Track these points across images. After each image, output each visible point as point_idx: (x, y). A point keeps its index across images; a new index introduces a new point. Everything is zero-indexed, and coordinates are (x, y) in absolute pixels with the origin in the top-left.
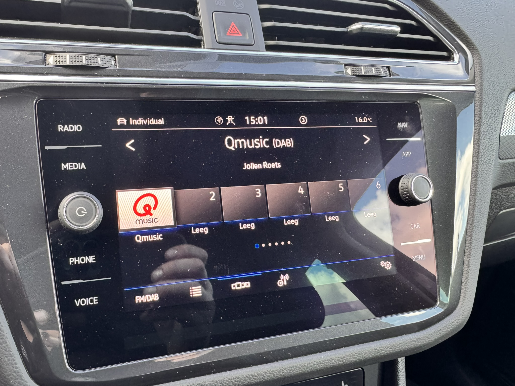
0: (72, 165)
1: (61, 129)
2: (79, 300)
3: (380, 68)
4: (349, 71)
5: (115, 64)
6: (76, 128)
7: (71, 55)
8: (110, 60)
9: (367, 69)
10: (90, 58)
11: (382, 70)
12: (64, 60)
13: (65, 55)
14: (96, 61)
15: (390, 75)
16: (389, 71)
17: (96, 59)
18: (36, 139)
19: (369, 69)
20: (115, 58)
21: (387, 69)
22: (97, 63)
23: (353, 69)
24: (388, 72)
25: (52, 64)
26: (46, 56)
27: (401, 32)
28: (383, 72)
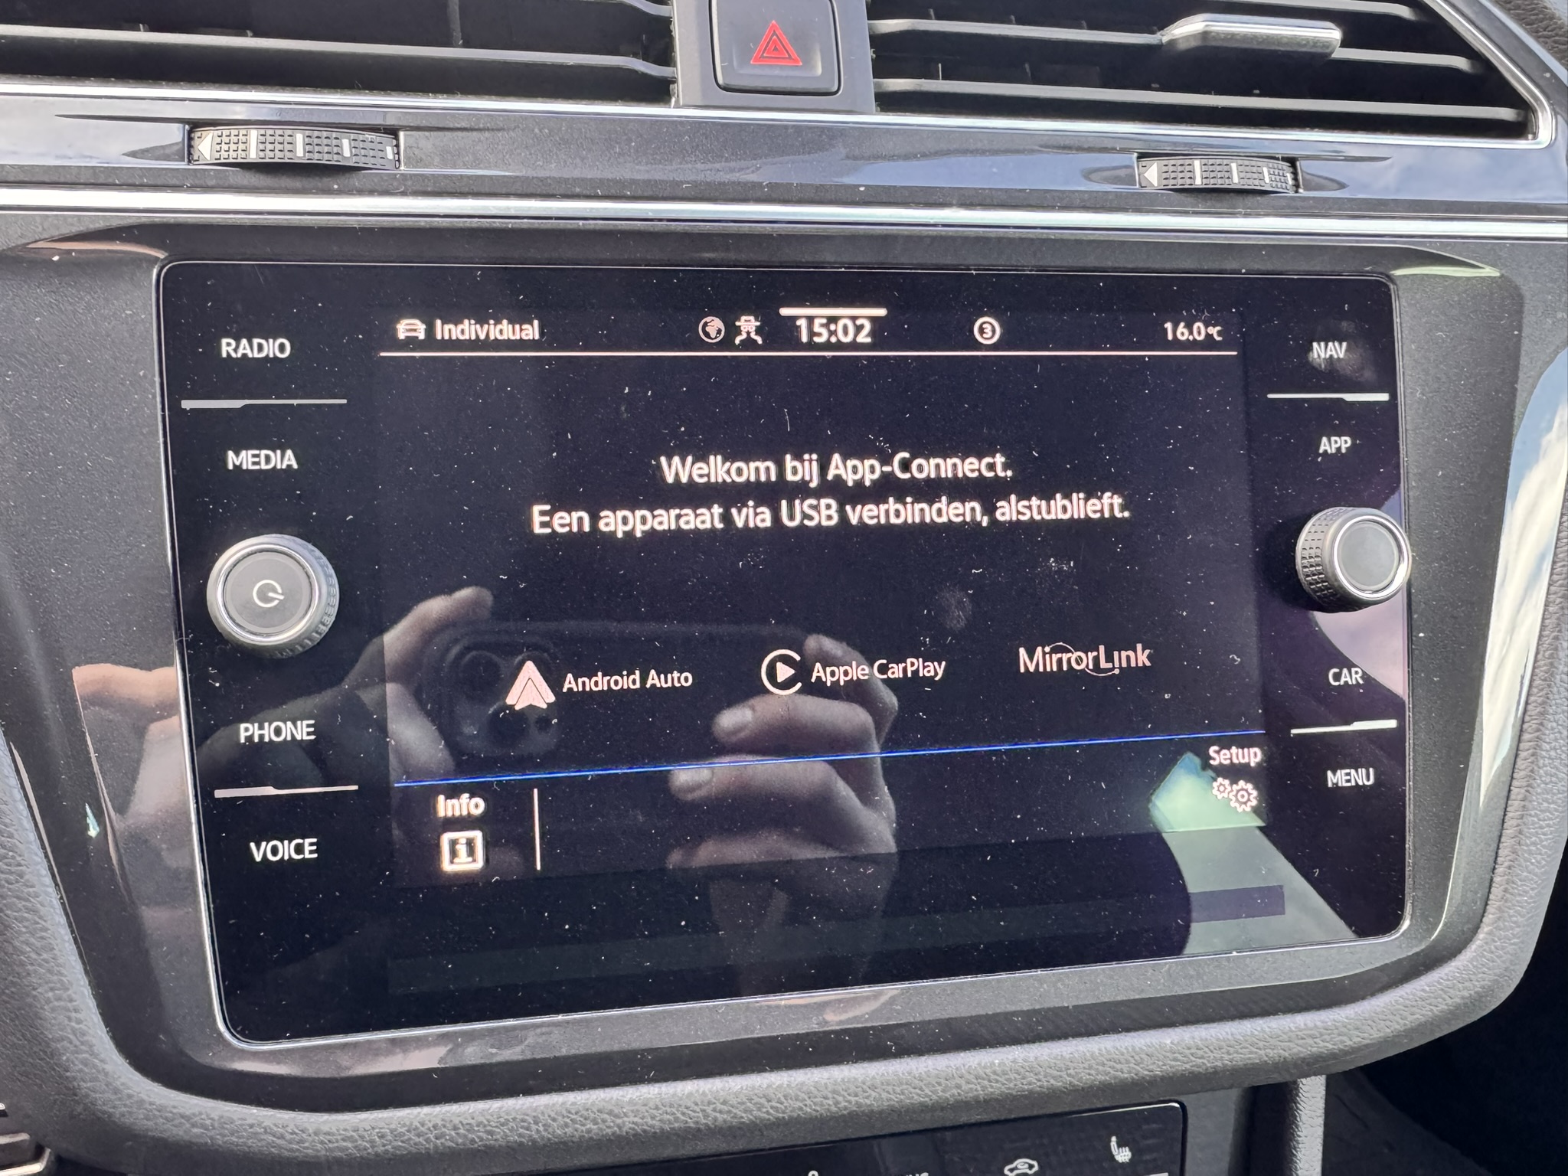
0: (258, 456)
1: (231, 349)
2: (264, 844)
3: (1260, 164)
4: (1152, 174)
5: (397, 156)
6: (274, 348)
7: (263, 132)
8: (380, 147)
9: (1211, 168)
10: (317, 141)
11: (1265, 170)
12: (241, 146)
13: (244, 132)
14: (335, 150)
15: (1297, 186)
16: (1295, 174)
17: (335, 142)
18: (157, 379)
19: (1219, 168)
20: (396, 138)
21: (1285, 167)
22: (338, 154)
23: (1165, 169)
24: (1289, 177)
25: (209, 158)
26: (193, 135)
27: (1345, 43)
28: (1267, 176)
